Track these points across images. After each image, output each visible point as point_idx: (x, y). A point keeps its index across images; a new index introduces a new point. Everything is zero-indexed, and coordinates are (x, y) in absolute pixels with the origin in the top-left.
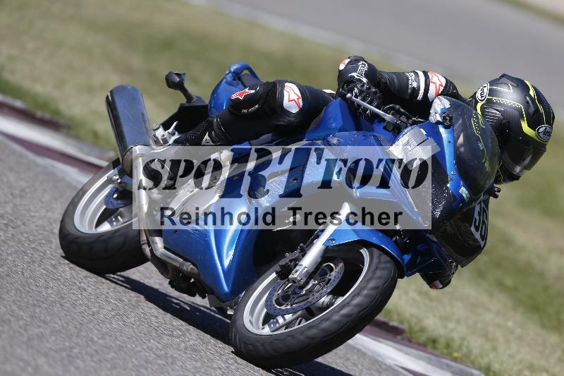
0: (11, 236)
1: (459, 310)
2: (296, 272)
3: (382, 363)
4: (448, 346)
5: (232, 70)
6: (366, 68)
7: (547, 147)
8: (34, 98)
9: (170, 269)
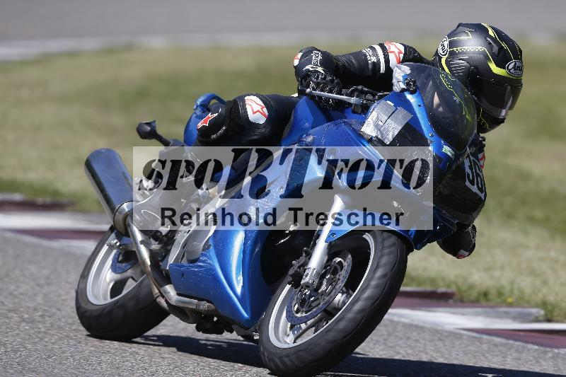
0: (49, 325)
1: (500, 256)
2: (307, 276)
3: (442, 331)
4: (500, 294)
5: (199, 103)
6: (320, 57)
7: (523, 81)
8: (31, 187)
9: (189, 314)
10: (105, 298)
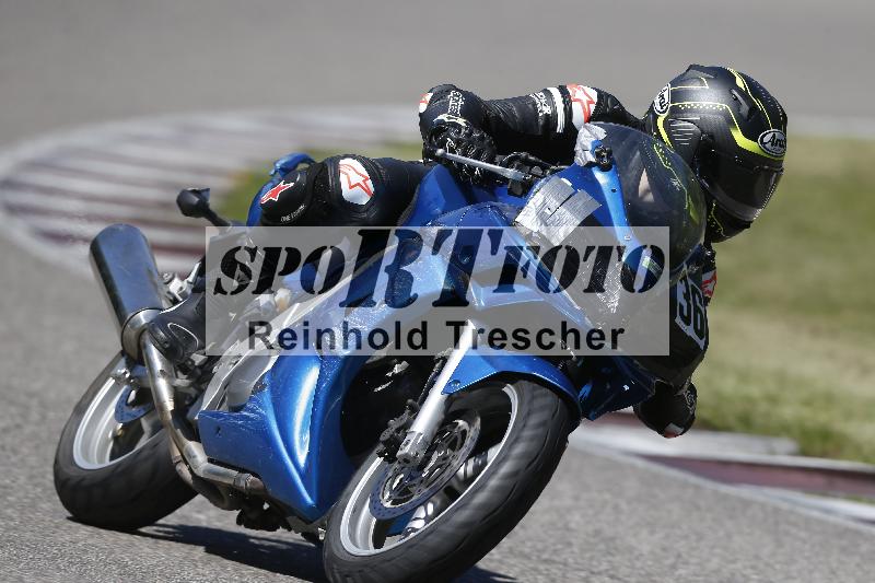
2: (407, 443)
6: (461, 102)
9: (223, 493)
10: (101, 460)
